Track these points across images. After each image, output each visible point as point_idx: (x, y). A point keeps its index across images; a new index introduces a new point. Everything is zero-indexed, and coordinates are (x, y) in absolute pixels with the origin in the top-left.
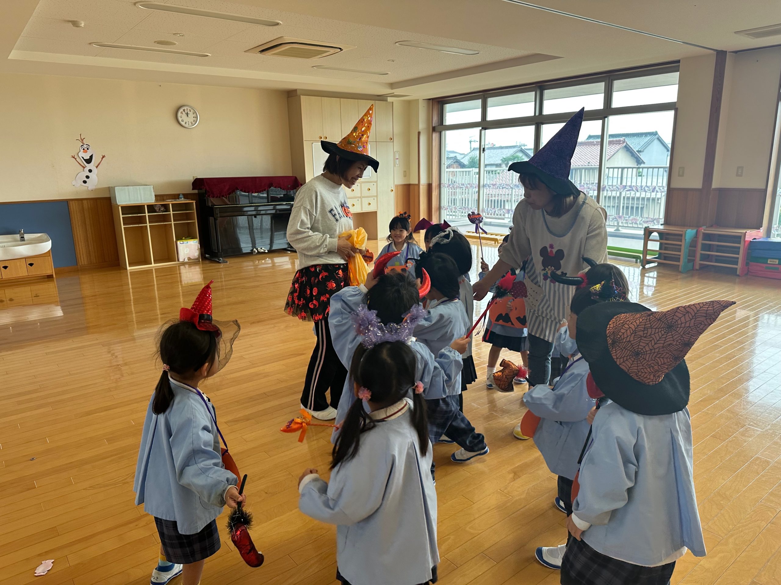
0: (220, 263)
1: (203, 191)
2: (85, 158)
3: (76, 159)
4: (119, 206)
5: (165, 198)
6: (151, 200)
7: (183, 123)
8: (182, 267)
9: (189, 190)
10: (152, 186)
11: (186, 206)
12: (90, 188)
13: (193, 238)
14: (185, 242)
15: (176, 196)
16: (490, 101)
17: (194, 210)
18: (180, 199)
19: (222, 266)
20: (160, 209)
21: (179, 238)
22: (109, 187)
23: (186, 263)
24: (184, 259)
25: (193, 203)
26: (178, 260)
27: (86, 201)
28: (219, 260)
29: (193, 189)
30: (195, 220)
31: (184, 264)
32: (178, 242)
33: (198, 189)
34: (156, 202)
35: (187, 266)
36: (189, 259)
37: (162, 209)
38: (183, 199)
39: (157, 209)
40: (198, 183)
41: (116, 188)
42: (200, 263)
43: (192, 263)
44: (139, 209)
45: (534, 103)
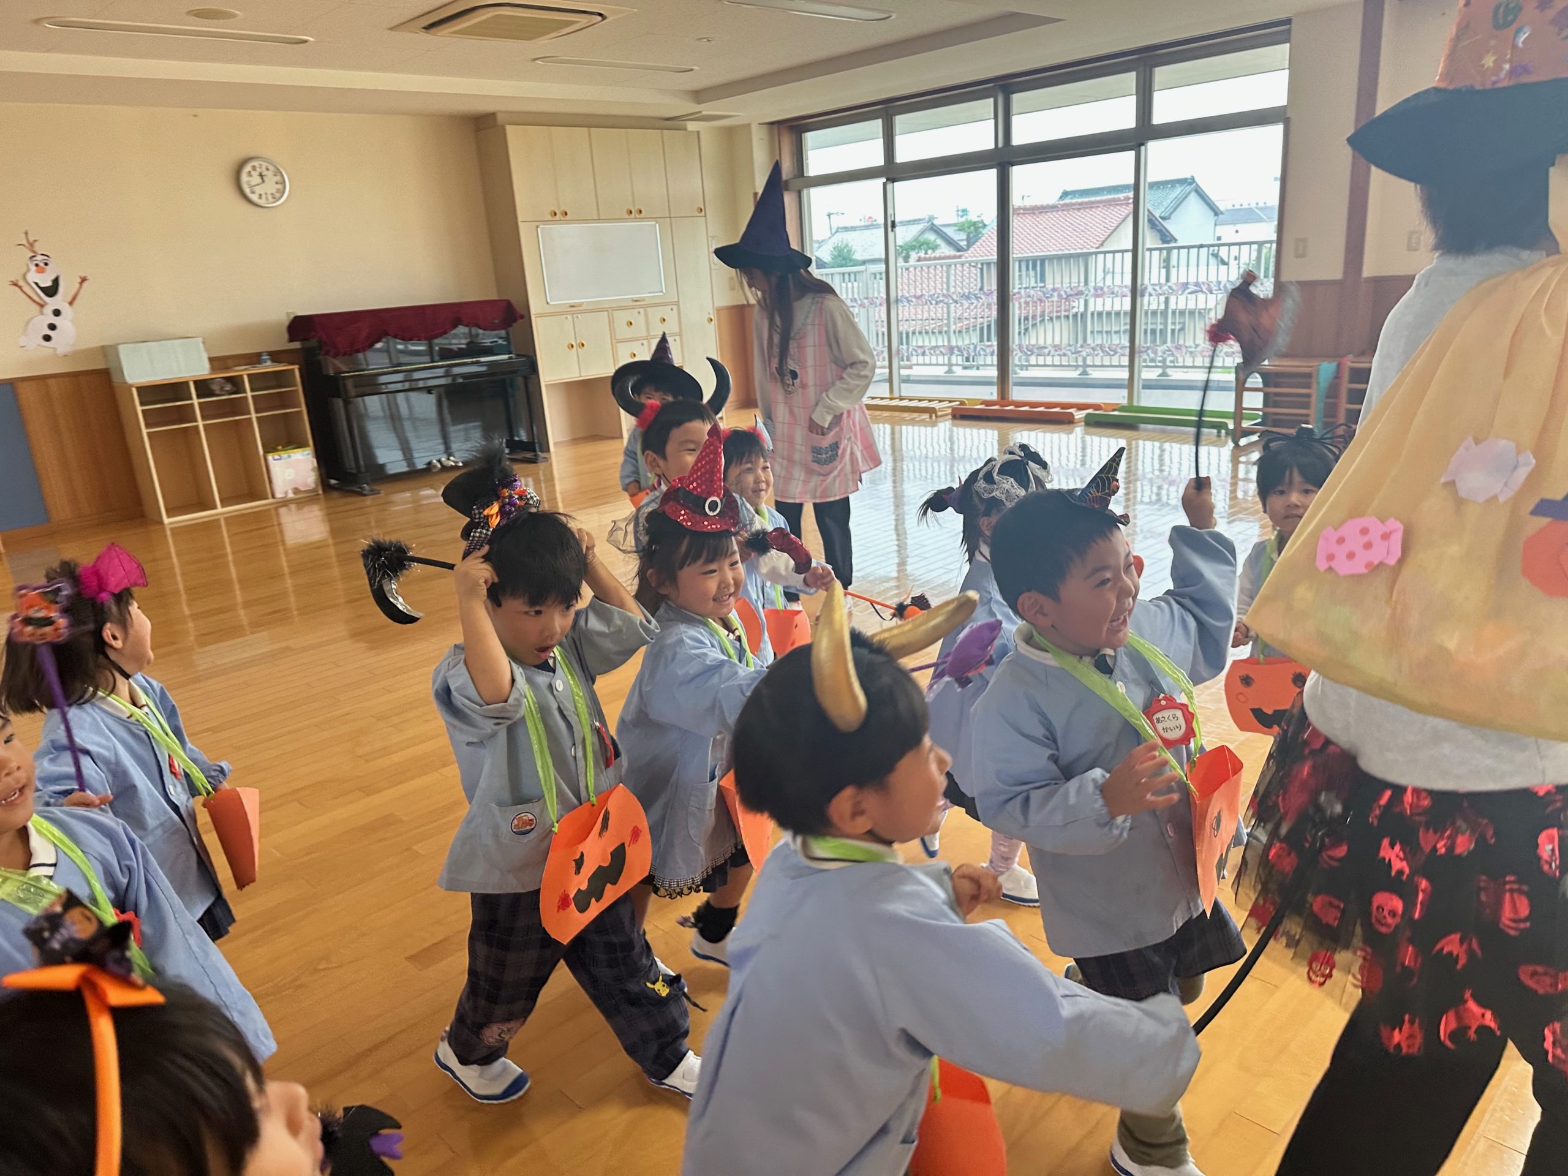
0: (365, 495)
1: (313, 343)
2: (42, 285)
3: (20, 288)
4: (131, 386)
5: (230, 363)
6: (203, 370)
7: (254, 198)
8: (283, 511)
9: (282, 343)
10: (200, 340)
11: (278, 379)
12: (61, 350)
13: (301, 445)
14: (284, 455)
15: (254, 359)
16: (900, 120)
17: (295, 385)
18: (265, 364)
19: (369, 501)
20: (222, 389)
21: (269, 448)
22: (103, 348)
23: (291, 501)
24: (286, 493)
25: (293, 370)
26: (273, 497)
27: (55, 380)
28: (363, 489)
29: (291, 340)
30: (300, 406)
31: (285, 503)
32: (270, 457)
33: (303, 340)
34: (211, 374)
35: (293, 507)
36: (296, 491)
37: (228, 387)
38: (269, 363)
39: (216, 388)
40: (300, 326)
41: (121, 348)
42: (319, 499)
43: (302, 499)
44: (175, 390)
45: (992, 121)
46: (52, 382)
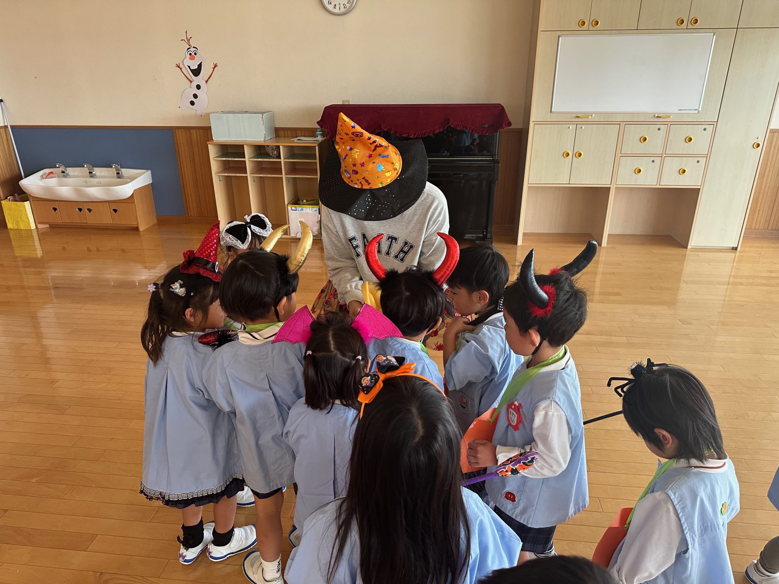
2: (192, 68)
3: (181, 69)
6: (259, 137)
7: (331, 7)
11: (307, 152)
12: (199, 112)
14: (299, 208)
17: (316, 159)
20: (270, 153)
24: (297, 233)
26: (290, 234)
27: (194, 130)
32: (290, 207)
44: (236, 149)
46: (193, 132)
